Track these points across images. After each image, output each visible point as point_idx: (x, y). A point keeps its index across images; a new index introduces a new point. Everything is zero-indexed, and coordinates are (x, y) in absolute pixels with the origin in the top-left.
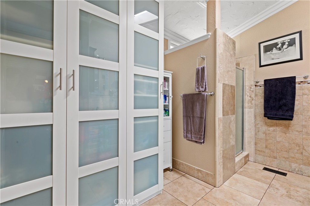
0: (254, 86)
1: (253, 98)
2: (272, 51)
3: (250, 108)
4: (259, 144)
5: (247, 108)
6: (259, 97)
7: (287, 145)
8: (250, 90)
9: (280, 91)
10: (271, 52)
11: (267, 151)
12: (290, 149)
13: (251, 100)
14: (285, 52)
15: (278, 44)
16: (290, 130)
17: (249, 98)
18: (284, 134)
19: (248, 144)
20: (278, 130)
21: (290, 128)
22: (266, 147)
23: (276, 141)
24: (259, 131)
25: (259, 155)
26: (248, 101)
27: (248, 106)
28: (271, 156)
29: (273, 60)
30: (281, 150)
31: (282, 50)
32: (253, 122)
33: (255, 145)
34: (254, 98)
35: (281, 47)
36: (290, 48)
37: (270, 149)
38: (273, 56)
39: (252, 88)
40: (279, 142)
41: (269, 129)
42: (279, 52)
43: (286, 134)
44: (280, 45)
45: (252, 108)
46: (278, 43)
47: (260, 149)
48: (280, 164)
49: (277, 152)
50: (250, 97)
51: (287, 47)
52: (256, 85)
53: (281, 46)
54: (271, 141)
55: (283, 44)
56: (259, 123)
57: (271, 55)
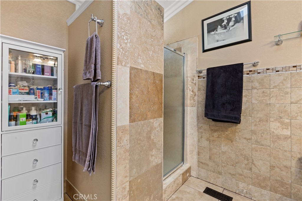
0: (197, 77)
1: (195, 93)
2: (217, 31)
3: (192, 106)
4: (202, 154)
5: (190, 106)
6: (202, 91)
7: (233, 156)
8: (193, 83)
9: (224, 83)
10: (215, 31)
11: (211, 164)
12: (237, 163)
13: (193, 96)
14: (231, 30)
15: (223, 21)
16: (237, 137)
17: (192, 93)
18: (230, 142)
19: (190, 154)
20: (224, 136)
21: (237, 134)
22: (210, 158)
23: (220, 151)
24: (202, 137)
25: (203, 168)
26: (191, 97)
27: (191, 104)
28: (215, 170)
29: (218, 42)
30: (227, 163)
31: (228, 28)
32: (196, 125)
33: (198, 155)
34: (197, 93)
35: (227, 25)
36: (237, 25)
37: (214, 162)
38: (217, 37)
39: (195, 79)
40: (224, 153)
41: (213, 134)
42: (224, 31)
43: (232, 142)
44: (226, 21)
45: (194, 106)
46: (223, 19)
47: (203, 161)
48: (225, 183)
49: (222, 166)
50: (193, 91)
51: (233, 24)
52: (199, 76)
53: (226, 23)
54: (216, 150)
55: (229, 20)
56: (202, 127)
57: (216, 36)
